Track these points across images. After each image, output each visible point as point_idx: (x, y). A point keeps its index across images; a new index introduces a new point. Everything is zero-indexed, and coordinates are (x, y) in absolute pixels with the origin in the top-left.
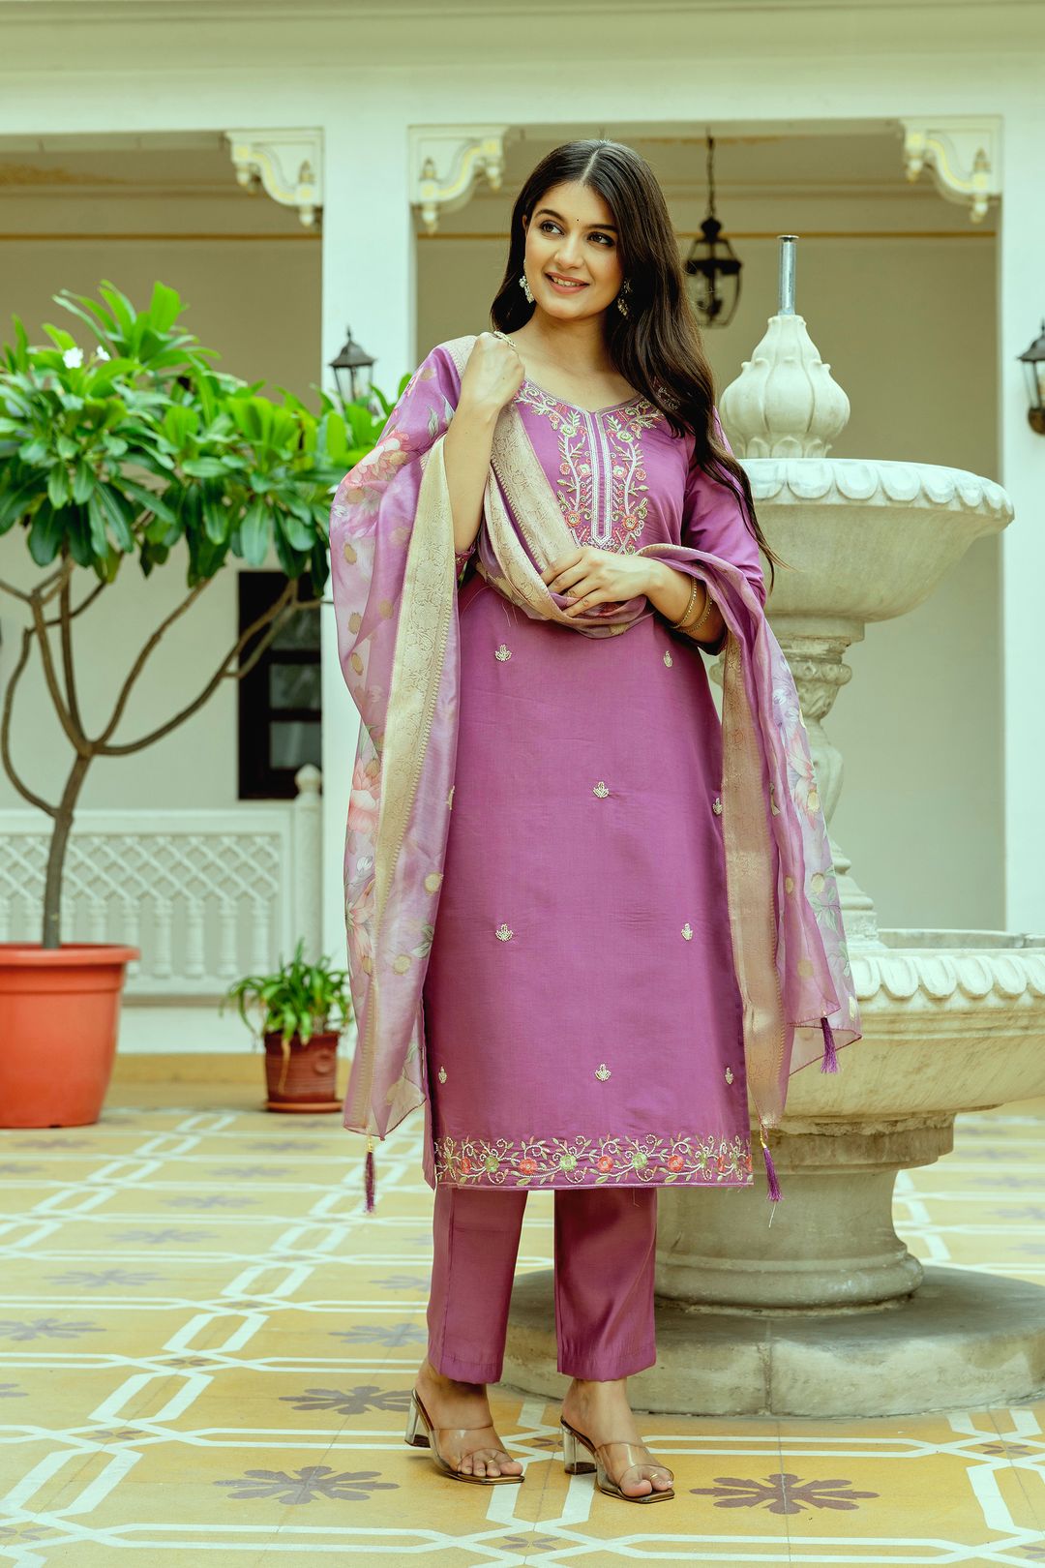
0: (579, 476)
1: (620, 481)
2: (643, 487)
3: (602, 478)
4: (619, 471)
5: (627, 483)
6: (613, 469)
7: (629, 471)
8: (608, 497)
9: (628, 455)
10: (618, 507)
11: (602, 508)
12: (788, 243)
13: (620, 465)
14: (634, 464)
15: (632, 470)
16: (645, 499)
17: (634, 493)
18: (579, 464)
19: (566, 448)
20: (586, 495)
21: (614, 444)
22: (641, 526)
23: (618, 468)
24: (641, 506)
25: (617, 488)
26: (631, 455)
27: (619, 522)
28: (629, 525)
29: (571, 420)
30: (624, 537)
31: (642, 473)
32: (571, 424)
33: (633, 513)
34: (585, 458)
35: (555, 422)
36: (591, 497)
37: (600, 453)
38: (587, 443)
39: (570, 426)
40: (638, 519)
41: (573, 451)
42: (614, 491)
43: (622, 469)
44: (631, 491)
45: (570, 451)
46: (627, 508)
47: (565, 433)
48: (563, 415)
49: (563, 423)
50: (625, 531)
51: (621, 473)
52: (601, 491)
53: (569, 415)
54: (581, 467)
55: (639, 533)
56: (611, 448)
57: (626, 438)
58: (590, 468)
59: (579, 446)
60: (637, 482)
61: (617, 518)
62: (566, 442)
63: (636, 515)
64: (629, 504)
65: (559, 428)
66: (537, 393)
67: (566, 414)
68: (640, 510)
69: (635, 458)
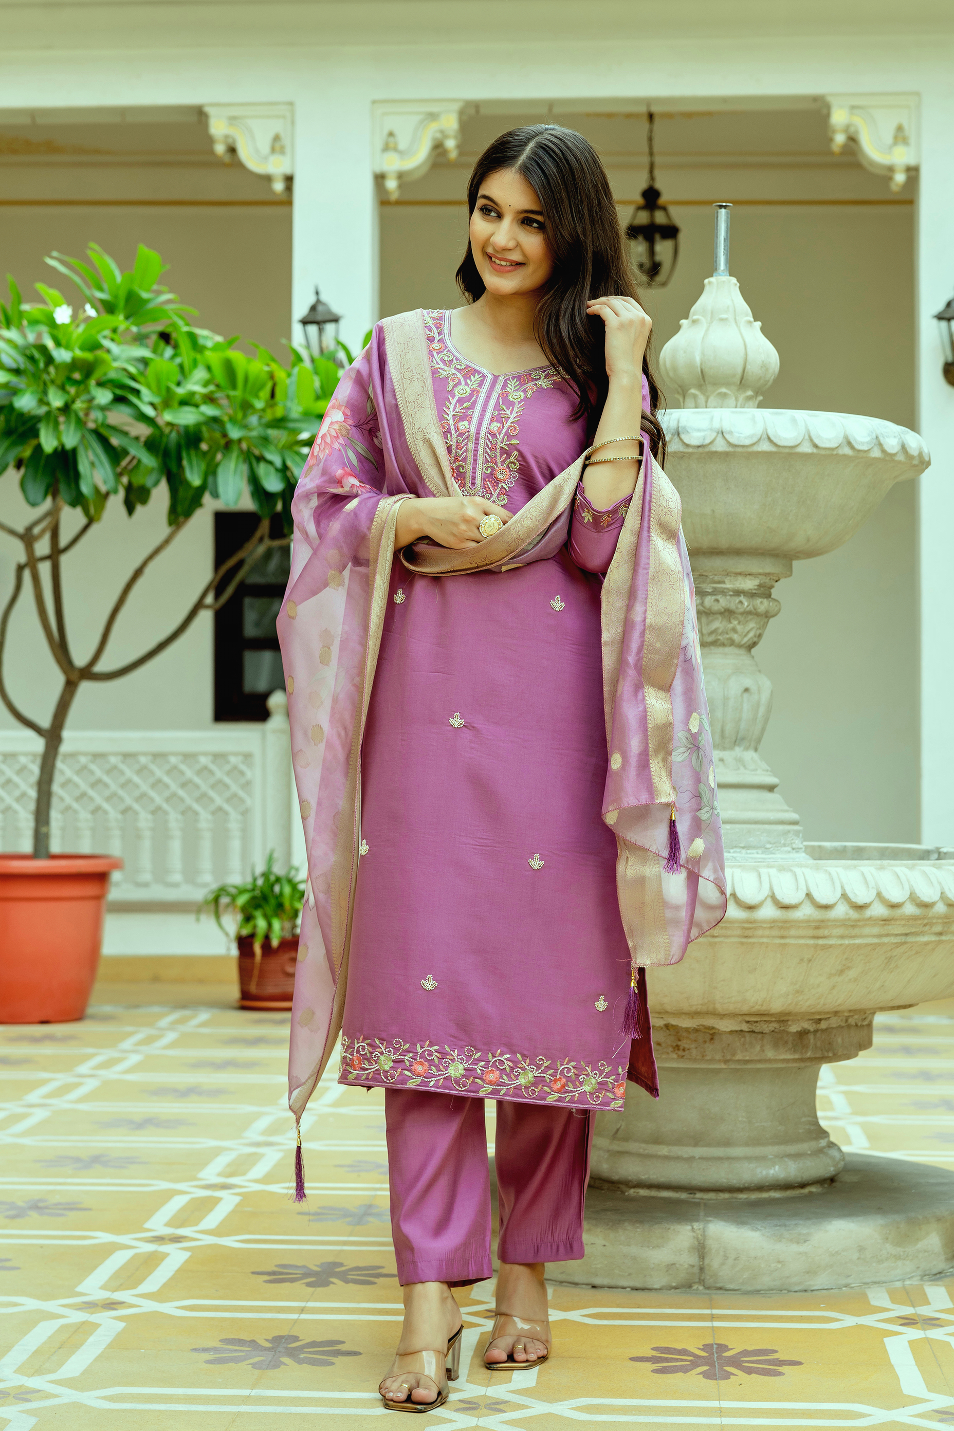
0: (456, 431)
1: (494, 435)
2: (514, 442)
3: (478, 433)
4: (495, 426)
5: (500, 438)
6: (490, 424)
7: (503, 427)
8: (481, 451)
9: (508, 412)
10: (490, 461)
13: (497, 421)
14: (511, 420)
15: (506, 426)
16: (516, 453)
17: (506, 447)
18: (459, 421)
19: (452, 407)
20: (461, 450)
21: (501, 402)
22: (514, 477)
23: (495, 424)
24: (512, 459)
25: (491, 442)
26: (511, 413)
27: (491, 474)
28: (501, 477)
29: (471, 381)
30: (496, 488)
31: (515, 428)
32: (468, 385)
33: (505, 465)
34: (467, 416)
35: (452, 384)
36: (466, 451)
37: (484, 410)
38: (475, 402)
39: (466, 387)
40: (510, 471)
41: (457, 410)
42: (487, 445)
43: (499, 425)
44: (502, 445)
45: (454, 410)
46: (499, 460)
47: (457, 394)
48: (466, 377)
49: (461, 384)
50: (497, 482)
51: (496, 428)
52: (476, 446)
53: (472, 377)
54: (460, 424)
55: (512, 483)
56: (497, 407)
57: (515, 397)
58: (469, 425)
59: (466, 405)
60: (509, 437)
61: (489, 470)
62: (454, 402)
63: (508, 467)
64: (501, 458)
65: (453, 389)
66: (451, 358)
67: (470, 376)
68: (512, 462)
69: (514, 415)
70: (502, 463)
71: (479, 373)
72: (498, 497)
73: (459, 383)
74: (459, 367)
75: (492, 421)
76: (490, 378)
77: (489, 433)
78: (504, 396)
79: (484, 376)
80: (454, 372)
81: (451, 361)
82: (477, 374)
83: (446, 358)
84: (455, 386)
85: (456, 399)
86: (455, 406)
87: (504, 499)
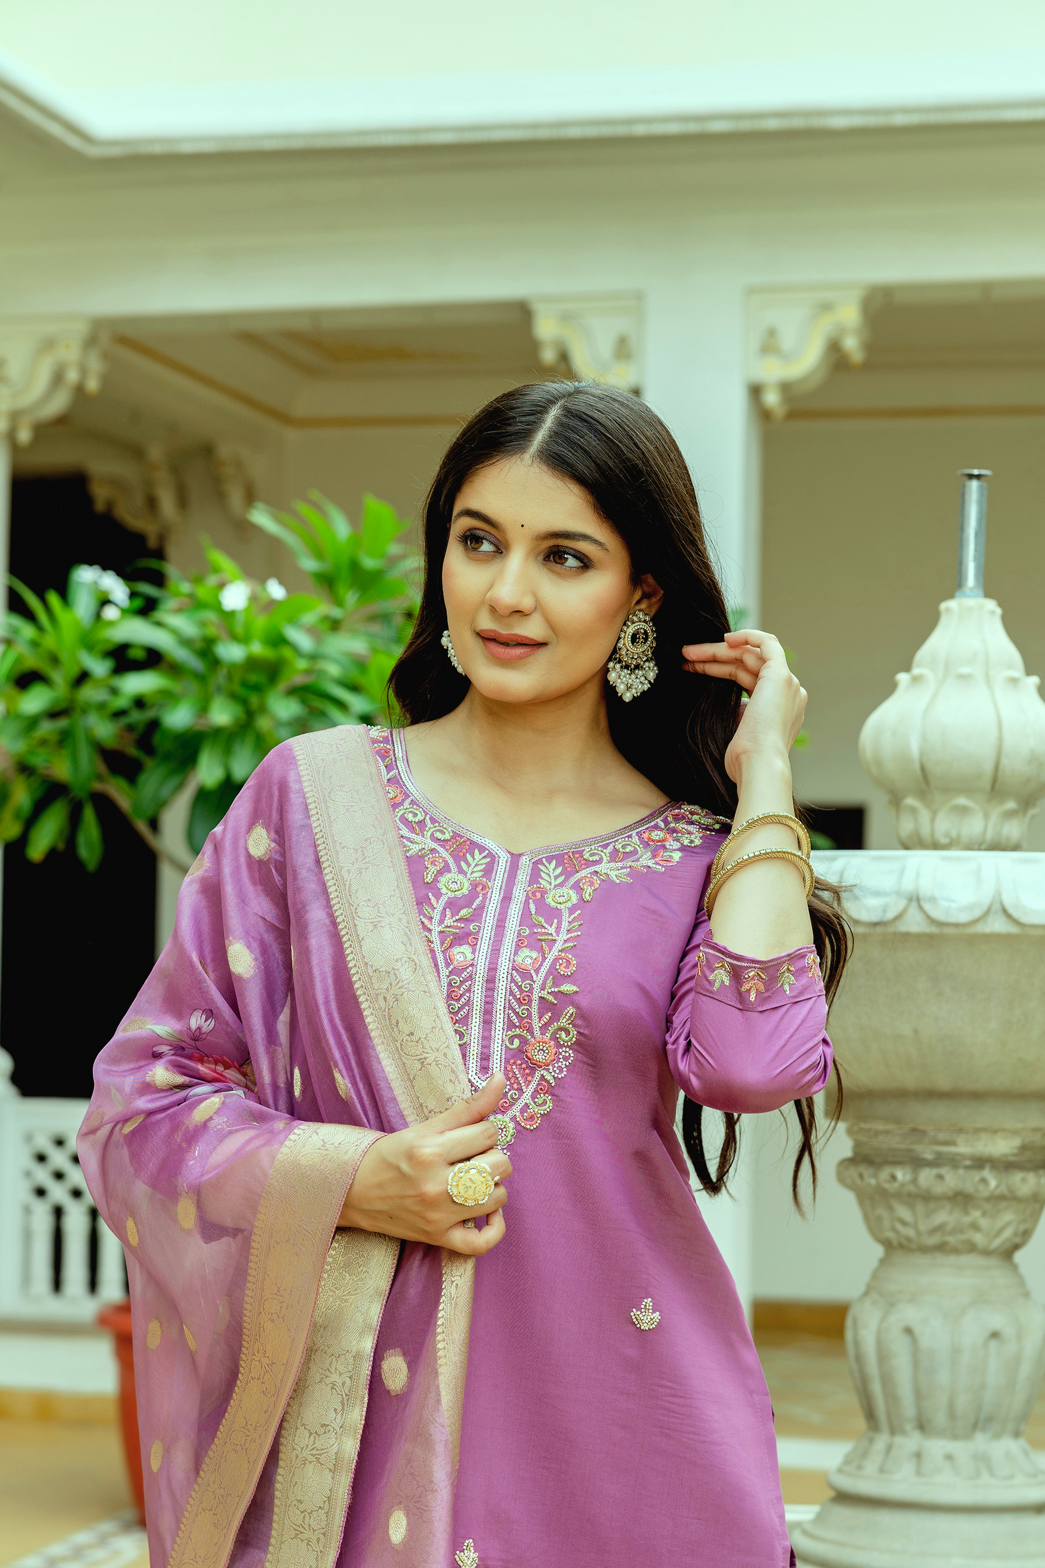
0: (448, 965)
1: (526, 975)
2: (568, 988)
3: (493, 969)
4: (527, 957)
5: (539, 979)
6: (516, 953)
7: (544, 959)
8: (500, 1004)
9: (552, 930)
10: (518, 1024)
11: (487, 1022)
12: (974, 484)
13: (530, 947)
14: (559, 945)
15: (550, 957)
16: (571, 1010)
17: (551, 998)
18: (451, 946)
19: (436, 916)
20: (458, 1000)
21: (533, 910)
22: (566, 1059)
23: (525, 952)
24: (563, 1022)
25: (519, 987)
26: (558, 930)
27: (521, 1051)
28: (540, 1057)
29: (469, 865)
30: (529, 1078)
31: (568, 962)
32: (464, 873)
33: (548, 1035)
34: (469, 934)
35: (432, 870)
36: (468, 1003)
37: (500, 925)
38: (481, 908)
39: (461, 877)
40: (559, 1046)
41: (448, 921)
42: (512, 993)
43: (534, 954)
44: (544, 994)
45: (441, 922)
46: (536, 1025)
47: (444, 890)
48: (458, 858)
49: (449, 871)
50: (533, 1067)
51: (529, 961)
52: (489, 993)
53: (468, 856)
54: (456, 950)
55: (561, 1071)
56: (525, 917)
57: (561, 900)
58: (474, 952)
59: (464, 912)
60: (559, 979)
61: (517, 1042)
62: (440, 906)
63: (554, 1038)
64: (540, 1018)
65: (435, 880)
66: (420, 817)
67: (465, 855)
68: (561, 1029)
69: (563, 936)
70: (544, 1028)
71: (482, 849)
72: (533, 1097)
73: (447, 869)
74: (438, 835)
75: (518, 947)
76: (503, 860)
77: (517, 970)
78: (537, 896)
79: (491, 855)
80: (434, 845)
81: (422, 823)
82: (476, 851)
83: (410, 817)
84: (440, 873)
85: (443, 900)
86: (443, 914)
87: (545, 1103)
